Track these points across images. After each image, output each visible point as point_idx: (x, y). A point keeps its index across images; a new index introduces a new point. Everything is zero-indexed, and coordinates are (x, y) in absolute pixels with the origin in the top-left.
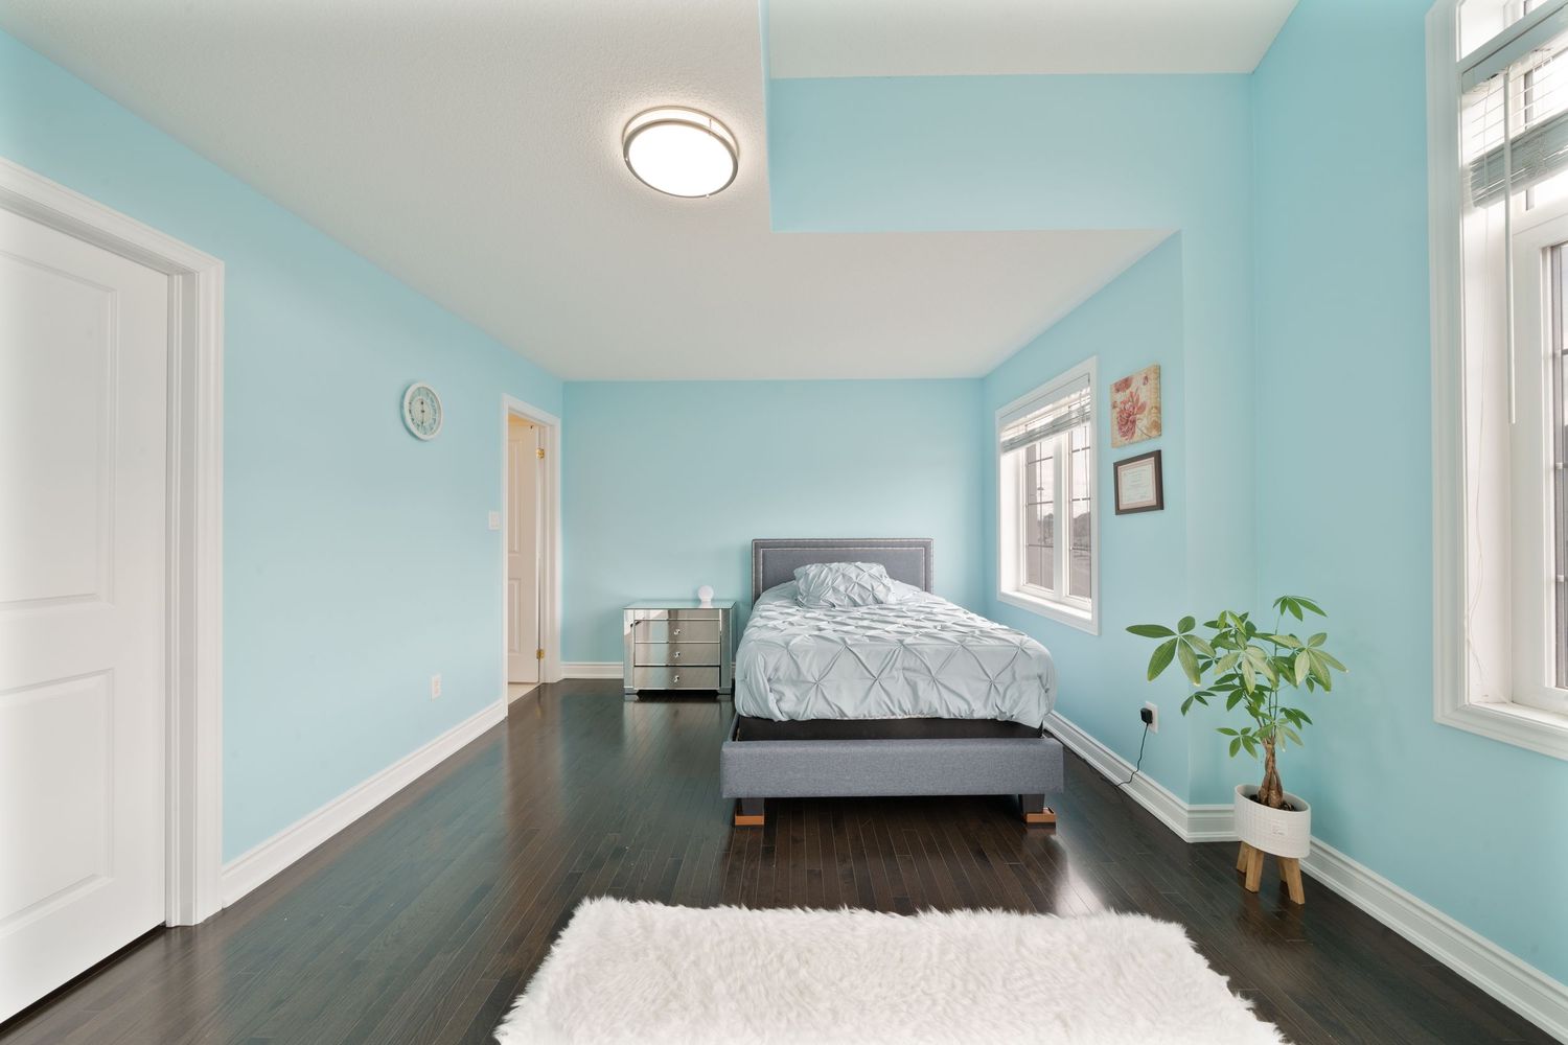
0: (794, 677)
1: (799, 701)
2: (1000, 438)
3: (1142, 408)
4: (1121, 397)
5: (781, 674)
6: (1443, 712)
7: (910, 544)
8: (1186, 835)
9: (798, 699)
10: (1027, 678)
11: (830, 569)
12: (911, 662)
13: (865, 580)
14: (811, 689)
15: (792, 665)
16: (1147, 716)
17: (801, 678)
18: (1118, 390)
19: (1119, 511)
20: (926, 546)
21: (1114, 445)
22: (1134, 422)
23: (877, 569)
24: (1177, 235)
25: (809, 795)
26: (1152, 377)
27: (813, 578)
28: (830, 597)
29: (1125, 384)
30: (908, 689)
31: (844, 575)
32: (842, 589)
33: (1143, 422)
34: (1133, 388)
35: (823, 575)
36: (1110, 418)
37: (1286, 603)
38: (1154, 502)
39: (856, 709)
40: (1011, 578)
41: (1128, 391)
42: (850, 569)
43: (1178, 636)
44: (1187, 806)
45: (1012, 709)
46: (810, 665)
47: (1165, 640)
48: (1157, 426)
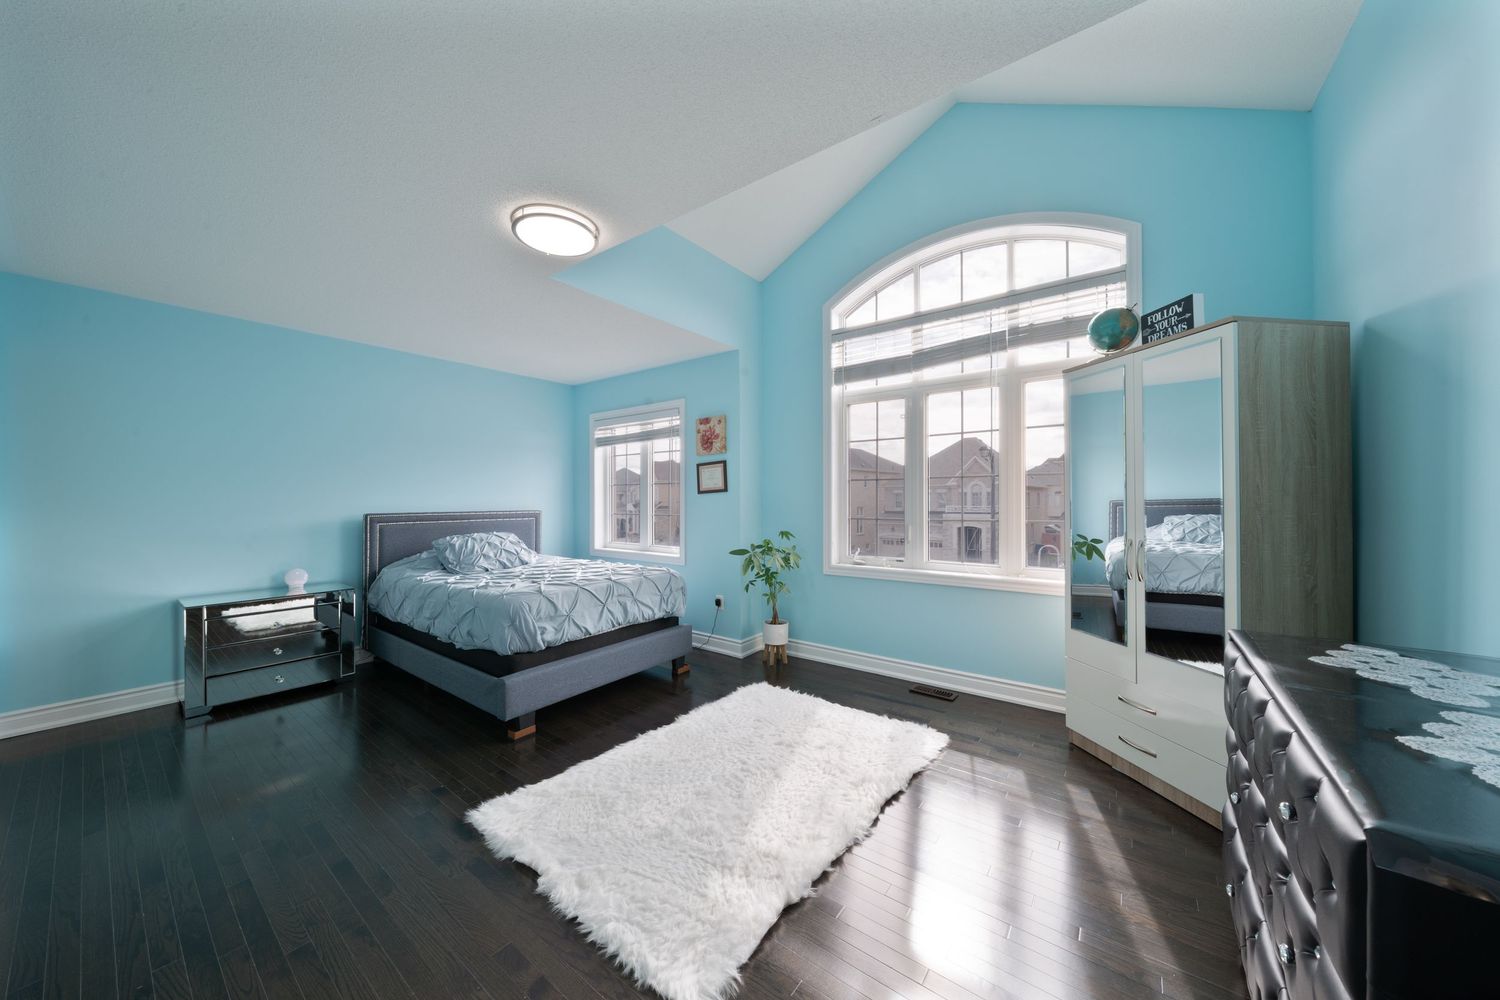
0: (552, 614)
1: (557, 631)
2: (594, 435)
3: (717, 436)
4: (703, 427)
5: (542, 614)
6: (826, 571)
7: (524, 516)
8: (740, 655)
9: (556, 629)
10: (677, 590)
11: (474, 539)
12: (622, 591)
13: (509, 547)
14: (564, 621)
15: (549, 604)
16: (718, 603)
17: (558, 613)
18: (701, 424)
19: (700, 492)
20: (536, 516)
21: (698, 454)
22: (712, 443)
23: (513, 537)
24: (737, 351)
25: (568, 697)
26: (723, 421)
27: (461, 547)
28: (483, 563)
29: (706, 421)
30: (621, 609)
31: (489, 544)
32: (492, 554)
33: (717, 444)
34: (711, 424)
35: (469, 544)
36: (695, 439)
37: (783, 534)
38: (723, 488)
39: (595, 627)
40: (602, 535)
41: (708, 426)
42: (494, 538)
43: (752, 553)
44: (740, 641)
45: (672, 609)
46: (563, 605)
47: (747, 556)
48: (724, 447)
